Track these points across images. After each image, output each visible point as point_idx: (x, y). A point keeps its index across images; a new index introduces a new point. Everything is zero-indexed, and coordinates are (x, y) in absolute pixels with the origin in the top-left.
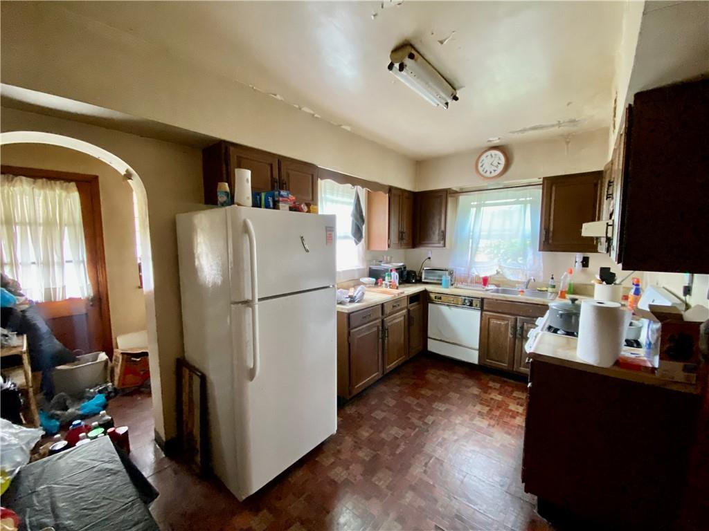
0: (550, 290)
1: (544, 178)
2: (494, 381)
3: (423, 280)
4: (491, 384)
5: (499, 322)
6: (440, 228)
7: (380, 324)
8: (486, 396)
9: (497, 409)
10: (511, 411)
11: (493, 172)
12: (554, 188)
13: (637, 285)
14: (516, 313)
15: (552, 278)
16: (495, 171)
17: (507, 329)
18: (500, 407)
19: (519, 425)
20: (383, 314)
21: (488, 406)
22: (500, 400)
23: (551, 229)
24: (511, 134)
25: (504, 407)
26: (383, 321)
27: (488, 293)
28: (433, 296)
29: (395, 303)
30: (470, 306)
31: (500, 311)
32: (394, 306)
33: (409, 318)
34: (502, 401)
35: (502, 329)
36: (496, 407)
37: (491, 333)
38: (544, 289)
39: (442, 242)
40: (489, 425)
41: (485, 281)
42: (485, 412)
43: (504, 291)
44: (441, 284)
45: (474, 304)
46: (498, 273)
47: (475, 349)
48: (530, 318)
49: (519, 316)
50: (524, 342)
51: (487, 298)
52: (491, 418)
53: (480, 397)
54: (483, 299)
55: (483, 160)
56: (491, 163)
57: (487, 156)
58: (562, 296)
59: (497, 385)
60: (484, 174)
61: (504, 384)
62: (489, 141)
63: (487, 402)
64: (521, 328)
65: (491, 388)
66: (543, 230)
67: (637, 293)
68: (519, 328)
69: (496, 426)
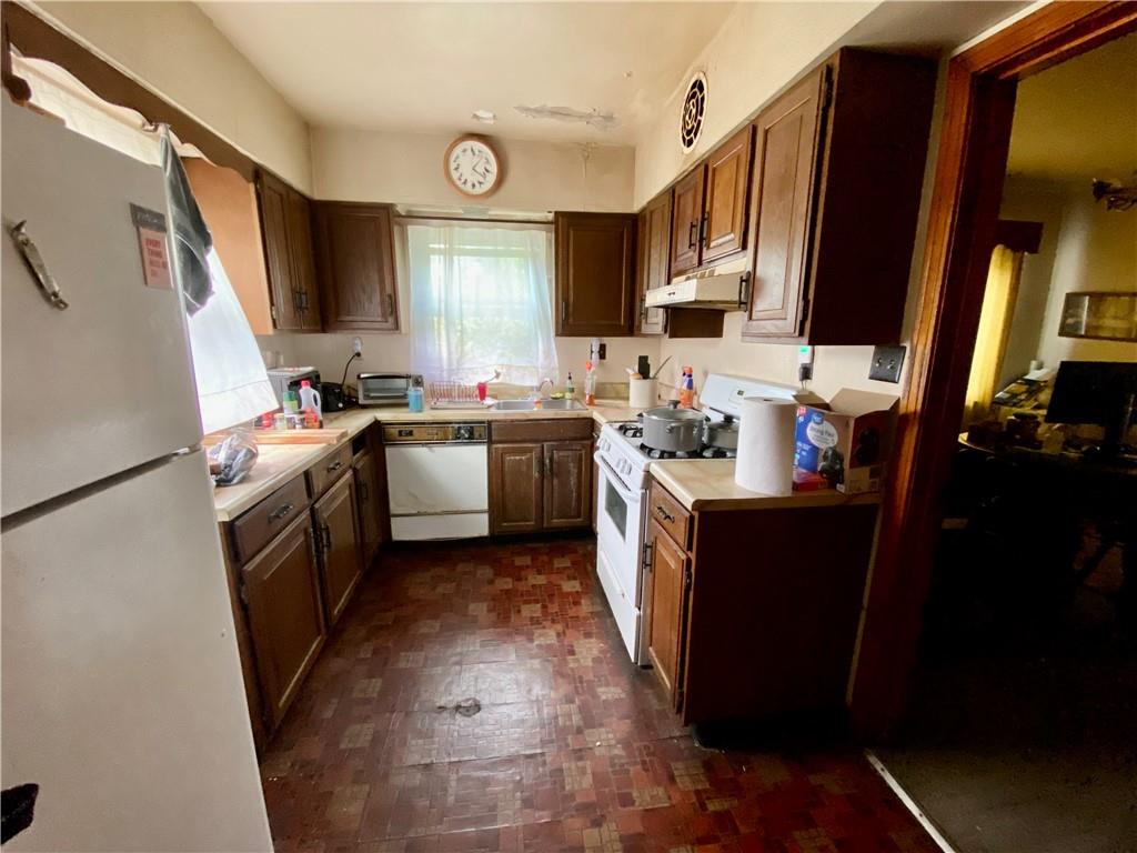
0: (568, 395)
1: (557, 214)
2: (520, 554)
3: (360, 402)
4: (519, 561)
5: (517, 458)
6: (382, 289)
7: (308, 523)
8: (522, 587)
9: (552, 602)
10: (568, 594)
11: (477, 185)
12: (572, 232)
13: (690, 376)
14: (541, 438)
15: (570, 377)
16: (480, 183)
17: (529, 466)
18: (553, 595)
19: (592, 613)
20: (310, 494)
21: (537, 602)
22: (544, 582)
23: (572, 300)
24: (516, 113)
25: (556, 592)
26: (313, 511)
27: (493, 410)
28: (394, 431)
29: (330, 462)
30: (469, 438)
31: (518, 438)
32: (329, 470)
33: (357, 487)
34: (550, 582)
35: (524, 468)
36: (546, 597)
37: (508, 480)
38: (558, 395)
39: (391, 320)
40: (558, 635)
41: (482, 390)
42: (538, 614)
43: (507, 406)
44: (406, 405)
45: (476, 434)
46: (498, 375)
47: (482, 512)
48: (562, 442)
49: (546, 441)
50: (556, 481)
51: (496, 421)
52: (553, 621)
53: (517, 591)
54: (490, 423)
55: (457, 157)
56: (474, 164)
57: (465, 151)
58: (591, 403)
59: (527, 560)
60: (462, 186)
61: (534, 553)
62: (475, 116)
63: (530, 597)
64: (551, 460)
65: (521, 568)
66: (560, 301)
67: (690, 385)
68: (548, 461)
69: (567, 632)
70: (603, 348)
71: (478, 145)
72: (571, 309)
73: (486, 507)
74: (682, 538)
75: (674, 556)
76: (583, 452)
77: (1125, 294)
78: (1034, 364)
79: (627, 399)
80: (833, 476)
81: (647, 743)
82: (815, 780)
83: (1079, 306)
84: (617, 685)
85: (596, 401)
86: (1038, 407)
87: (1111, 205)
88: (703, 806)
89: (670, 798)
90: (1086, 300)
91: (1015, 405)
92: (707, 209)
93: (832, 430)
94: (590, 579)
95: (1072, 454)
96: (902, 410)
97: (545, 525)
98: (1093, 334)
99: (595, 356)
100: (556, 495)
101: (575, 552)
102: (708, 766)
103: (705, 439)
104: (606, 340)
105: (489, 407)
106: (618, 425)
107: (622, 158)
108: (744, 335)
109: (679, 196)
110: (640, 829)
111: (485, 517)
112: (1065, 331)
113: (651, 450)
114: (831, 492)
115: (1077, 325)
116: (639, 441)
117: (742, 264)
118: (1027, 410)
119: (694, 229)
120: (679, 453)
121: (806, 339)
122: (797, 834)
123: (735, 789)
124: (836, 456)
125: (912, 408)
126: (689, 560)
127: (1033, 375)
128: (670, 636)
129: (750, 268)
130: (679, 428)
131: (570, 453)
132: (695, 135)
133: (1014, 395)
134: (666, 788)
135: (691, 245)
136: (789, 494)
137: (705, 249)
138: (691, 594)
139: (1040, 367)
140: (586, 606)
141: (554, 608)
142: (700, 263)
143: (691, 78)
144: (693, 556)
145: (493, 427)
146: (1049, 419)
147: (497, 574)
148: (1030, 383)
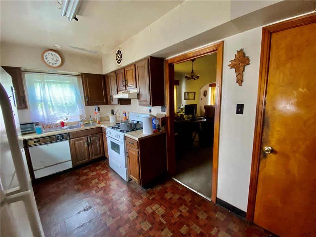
0: (91, 122)
1: (82, 73)
2: (84, 169)
4: (85, 171)
5: (79, 142)
8: (90, 177)
9: (100, 177)
10: (104, 174)
12: (87, 79)
13: (125, 113)
14: (86, 135)
15: (91, 117)
16: (55, 63)
17: (84, 144)
19: (112, 175)
21: (96, 179)
22: (96, 174)
23: (89, 96)
24: (69, 48)
25: (100, 175)
28: (32, 142)
30: (62, 139)
35: (82, 145)
36: (98, 177)
37: (77, 149)
38: (88, 122)
40: (105, 183)
41: (63, 124)
42: (97, 181)
45: (65, 138)
46: (67, 119)
47: (69, 161)
48: (93, 135)
49: (88, 135)
50: (93, 146)
51: (71, 132)
52: (102, 181)
53: (88, 178)
54: (69, 133)
55: (46, 55)
56: (52, 58)
57: (49, 54)
58: (99, 123)
59: (88, 170)
60: (49, 64)
61: (89, 168)
62: (54, 46)
63: (93, 178)
64: (91, 140)
65: (87, 173)
66: (86, 96)
67: (126, 116)
68: (89, 141)
69: (107, 182)
70: (99, 108)
71: (53, 53)
72: (89, 98)
73: (70, 159)
74: (136, 147)
75: (135, 152)
76: (100, 136)
77: (192, 92)
78: (181, 105)
79: (109, 120)
80: (159, 129)
81: (135, 194)
82: (165, 186)
83: (186, 95)
84: (124, 187)
85: (100, 122)
86: (183, 113)
87: (188, 79)
88: (149, 199)
89: (143, 201)
90: (187, 93)
91: (180, 113)
92: (126, 78)
93: (157, 121)
94: (108, 168)
95: (189, 120)
96: (167, 116)
97: (91, 159)
98: (189, 99)
99: (97, 110)
100: (93, 150)
101: (101, 164)
102: (148, 192)
103: (134, 127)
104: (99, 106)
105: (67, 129)
106: (111, 127)
107: (98, 60)
108: (139, 105)
109: (118, 74)
110: (139, 209)
111: (71, 162)
112: (185, 99)
113: (123, 131)
114: (159, 132)
115: (186, 98)
116: (119, 130)
117: (136, 91)
118: (182, 113)
119: (123, 82)
120: (129, 131)
121: (151, 105)
122: (165, 195)
123: (154, 193)
124: (159, 125)
125: (168, 116)
126: (138, 151)
127: (182, 107)
128: (136, 169)
129: (138, 92)
130: (129, 125)
131: (96, 137)
132: (121, 62)
133: (180, 111)
134: (142, 200)
135: (123, 85)
136: (153, 134)
137: (127, 87)
138: (140, 158)
139: (182, 106)
140: (110, 174)
141: (102, 178)
142: (126, 89)
143: (117, 50)
144: (139, 150)
145: (70, 134)
146: (185, 115)
147: (79, 177)
148: (182, 108)
